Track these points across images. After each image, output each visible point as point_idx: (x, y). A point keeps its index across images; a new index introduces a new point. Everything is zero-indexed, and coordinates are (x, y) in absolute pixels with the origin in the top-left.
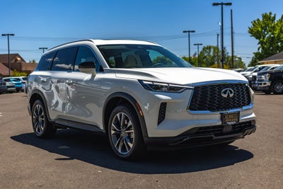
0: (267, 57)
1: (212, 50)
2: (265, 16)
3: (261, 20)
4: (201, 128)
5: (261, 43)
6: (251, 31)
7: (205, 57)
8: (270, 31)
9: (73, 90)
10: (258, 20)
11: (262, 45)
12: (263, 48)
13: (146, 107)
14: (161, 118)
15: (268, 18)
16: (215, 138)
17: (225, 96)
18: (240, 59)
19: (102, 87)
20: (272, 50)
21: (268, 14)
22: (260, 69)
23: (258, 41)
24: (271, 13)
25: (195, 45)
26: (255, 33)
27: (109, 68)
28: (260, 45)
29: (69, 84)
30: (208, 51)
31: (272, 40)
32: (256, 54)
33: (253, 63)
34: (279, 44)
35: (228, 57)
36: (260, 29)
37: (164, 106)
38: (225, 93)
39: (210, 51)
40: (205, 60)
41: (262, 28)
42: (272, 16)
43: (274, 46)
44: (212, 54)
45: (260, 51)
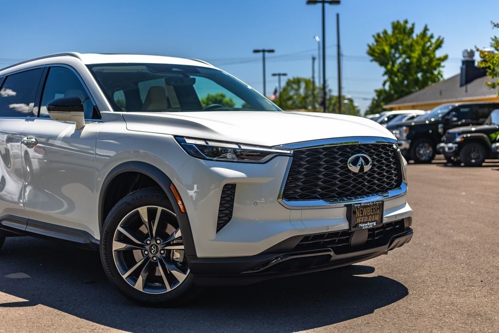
0: (398, 98)
1: (303, 85)
2: (396, 27)
3: (390, 32)
4: (306, 238)
5: (389, 73)
6: (372, 52)
7: (291, 98)
8: (404, 52)
9: (40, 156)
10: (385, 32)
11: (390, 77)
12: (392, 82)
13: (191, 193)
14: (225, 216)
15: (401, 30)
16: (335, 257)
17: (355, 169)
18: (351, 101)
19: (99, 152)
20: (407, 86)
21: (402, 22)
22: (390, 118)
23: (383, 70)
24: (406, 22)
25: (274, 75)
26: (379, 56)
27: (112, 111)
28: (386, 77)
29: (29, 145)
30: (295, 86)
31: (407, 69)
32: (379, 93)
33: (375, 109)
34: (419, 75)
35: (331, 98)
36: (387, 49)
37: (229, 191)
38: (355, 163)
39: (299, 87)
40: (290, 103)
41: (391, 47)
42: (409, 26)
43: (411, 78)
44: (302, 91)
45: (387, 87)
